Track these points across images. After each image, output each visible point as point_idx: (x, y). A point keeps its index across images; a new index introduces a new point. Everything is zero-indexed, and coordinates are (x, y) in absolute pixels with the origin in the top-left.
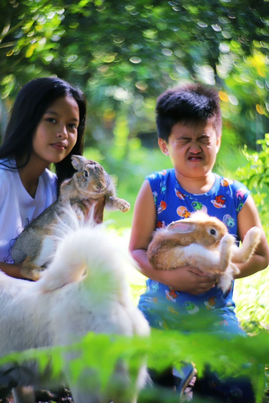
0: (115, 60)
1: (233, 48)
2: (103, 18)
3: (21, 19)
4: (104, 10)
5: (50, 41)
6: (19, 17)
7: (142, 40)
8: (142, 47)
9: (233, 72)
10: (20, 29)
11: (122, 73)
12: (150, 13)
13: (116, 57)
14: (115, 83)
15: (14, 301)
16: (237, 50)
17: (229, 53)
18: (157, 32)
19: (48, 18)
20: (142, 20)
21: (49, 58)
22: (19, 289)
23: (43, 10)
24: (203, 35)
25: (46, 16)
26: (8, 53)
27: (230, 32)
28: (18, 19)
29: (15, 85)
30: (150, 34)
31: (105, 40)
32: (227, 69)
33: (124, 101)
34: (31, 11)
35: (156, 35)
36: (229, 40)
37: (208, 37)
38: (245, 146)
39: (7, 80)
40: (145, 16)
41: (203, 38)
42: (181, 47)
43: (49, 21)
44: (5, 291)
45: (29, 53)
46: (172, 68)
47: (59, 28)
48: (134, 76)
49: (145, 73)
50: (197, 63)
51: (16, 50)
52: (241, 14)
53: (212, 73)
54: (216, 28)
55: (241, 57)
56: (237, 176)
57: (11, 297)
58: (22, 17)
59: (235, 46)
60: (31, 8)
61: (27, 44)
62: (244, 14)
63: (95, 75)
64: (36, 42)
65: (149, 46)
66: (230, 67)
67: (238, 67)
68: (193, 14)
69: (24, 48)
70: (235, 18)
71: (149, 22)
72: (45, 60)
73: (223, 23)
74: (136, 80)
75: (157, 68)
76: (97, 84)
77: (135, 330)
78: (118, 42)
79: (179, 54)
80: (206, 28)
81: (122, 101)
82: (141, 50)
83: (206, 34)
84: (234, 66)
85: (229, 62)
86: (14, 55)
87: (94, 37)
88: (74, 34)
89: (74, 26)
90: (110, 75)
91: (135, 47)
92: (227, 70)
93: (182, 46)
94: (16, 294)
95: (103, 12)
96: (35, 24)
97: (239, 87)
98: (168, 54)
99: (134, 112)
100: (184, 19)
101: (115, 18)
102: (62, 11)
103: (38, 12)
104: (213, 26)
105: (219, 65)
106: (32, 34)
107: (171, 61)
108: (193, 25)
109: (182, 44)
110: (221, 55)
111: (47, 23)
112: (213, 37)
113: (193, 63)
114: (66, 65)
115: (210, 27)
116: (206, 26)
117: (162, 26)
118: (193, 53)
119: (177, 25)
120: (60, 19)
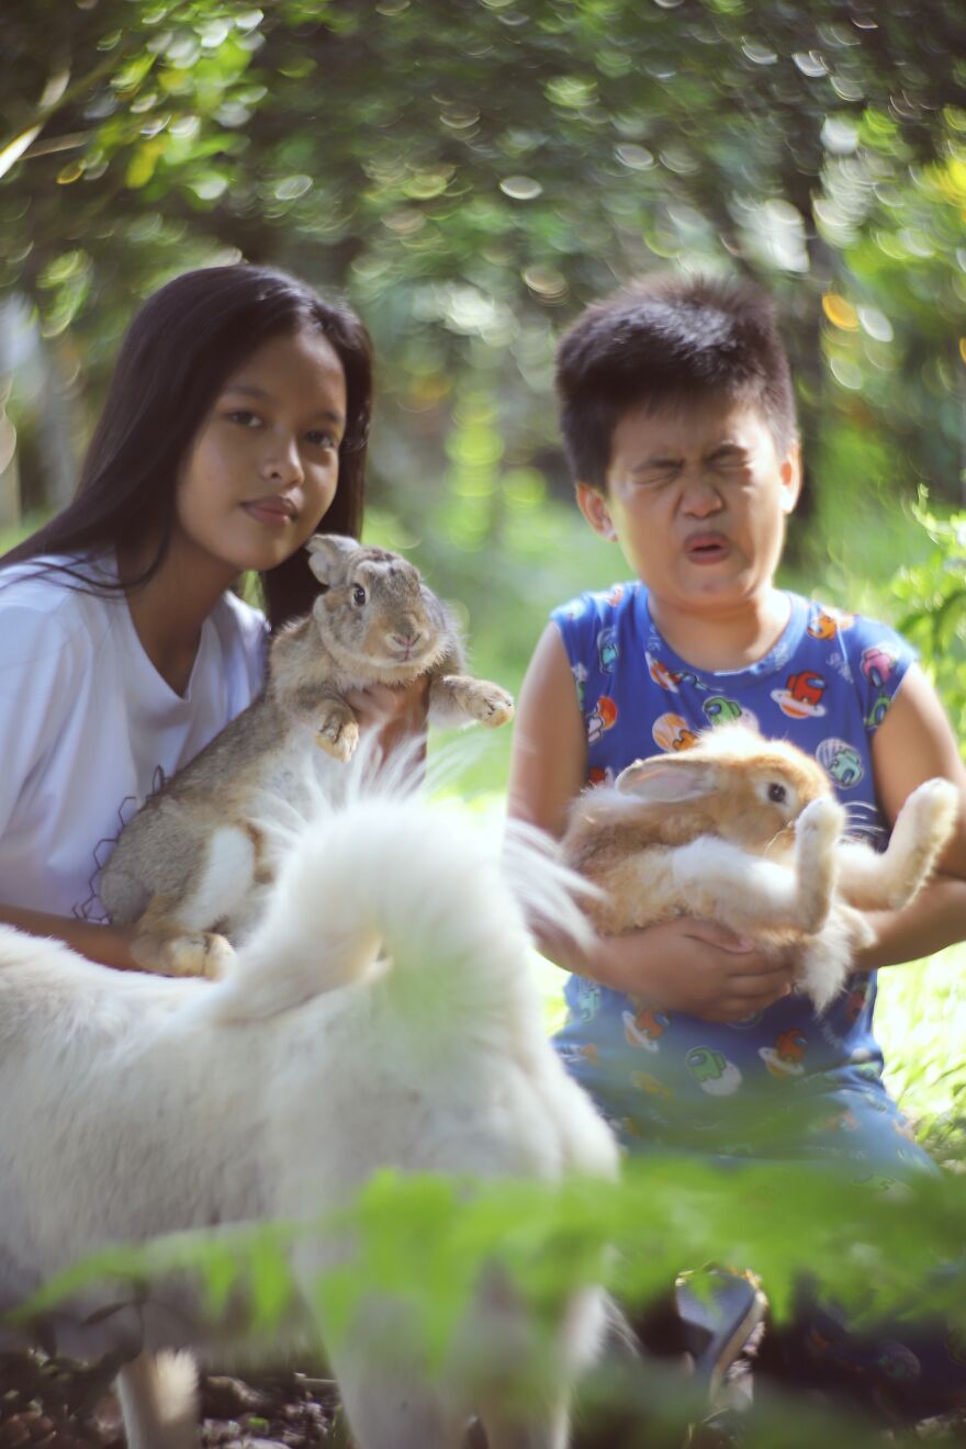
0: (447, 190)
1: (873, 135)
2: (401, 38)
3: (110, 48)
4: (405, 11)
5: (212, 128)
6: (102, 43)
7: (543, 114)
8: (543, 140)
9: (871, 223)
10: (104, 87)
11: (475, 238)
12: (573, 15)
13: (449, 181)
14: (450, 271)
15: (122, 1052)
16: (886, 143)
17: (859, 155)
18: (595, 84)
19: (205, 42)
20: (544, 43)
21: (211, 188)
22: (136, 1008)
23: (185, 17)
24: (766, 92)
25: (198, 37)
26: (63, 172)
27: (857, 77)
28: (98, 49)
29: (92, 289)
30: (570, 93)
31: (414, 119)
32: (854, 211)
33: (484, 337)
34: (145, 21)
35: (592, 94)
36: (855, 110)
37: (781, 99)
38: (923, 491)
39: (65, 268)
40: (553, 29)
41: (762, 101)
42: (685, 136)
43: (208, 54)
44: (81, 1017)
45: (140, 173)
46: (653, 214)
47: (244, 81)
48: (519, 244)
49: (555, 233)
50: (743, 195)
51: (94, 164)
52: (899, 14)
53: (798, 226)
54: (811, 64)
55: (901, 167)
57: (105, 1040)
58: (114, 41)
59: (879, 126)
60: (144, 10)
61: (133, 138)
62: (907, 13)
63: (378, 245)
64: (164, 131)
65: (569, 138)
66: (862, 205)
67: (894, 205)
68: (725, 15)
69: (123, 155)
70: (875, 26)
71: (567, 50)
72: (196, 196)
73: (829, 43)
74: (525, 260)
75: (601, 216)
76: (385, 276)
78: (456, 125)
79: (679, 162)
80: (772, 66)
81: (477, 338)
82: (542, 152)
83: (774, 87)
84: (876, 199)
85: (858, 187)
86: (87, 178)
87: (371, 110)
88: (302, 100)
89: (299, 70)
90: (431, 245)
91: (520, 142)
92: (850, 215)
93: (688, 133)
94: (124, 1028)
95: (403, 17)
96: (160, 66)
97: (894, 277)
98: (638, 162)
99: (519, 376)
100: (694, 35)
101: (445, 36)
102: (253, 20)
103: (167, 23)
104: (798, 59)
105: (823, 201)
106: (148, 103)
107: (650, 190)
108: (725, 57)
109: (690, 125)
110: (830, 165)
111: (203, 62)
112: (797, 99)
113: (730, 195)
114: (274, 213)
115: (787, 63)
116: (773, 58)
117: (614, 63)
118: (725, 156)
119: (669, 58)
120: (247, 47)
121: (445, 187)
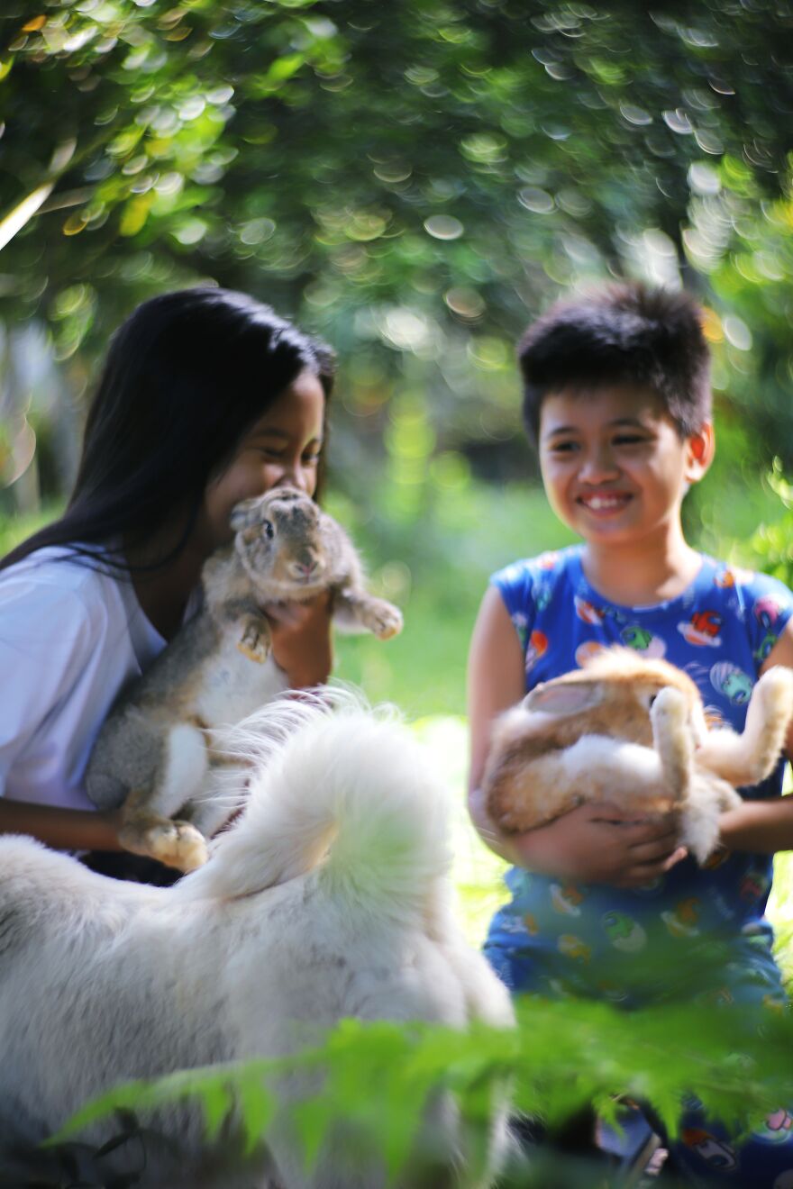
0: (385, 233)
1: (732, 181)
2: (340, 109)
3: (105, 123)
4: (348, 88)
5: (190, 185)
6: (98, 118)
7: (461, 168)
8: (463, 191)
9: (733, 249)
10: (101, 153)
11: (405, 269)
12: (482, 88)
13: (388, 225)
14: (387, 295)
15: (118, 941)
16: (744, 188)
17: (720, 198)
18: (504, 146)
19: (183, 116)
20: (461, 112)
21: (191, 233)
22: (131, 907)
23: (167, 97)
24: (643, 146)
25: (177, 111)
26: (68, 225)
27: (718, 135)
28: (96, 124)
29: (96, 319)
30: (482, 150)
31: (353, 175)
32: (718, 244)
33: (415, 353)
34: (132, 100)
35: (502, 153)
36: (716, 160)
37: (656, 152)
38: (777, 465)
39: (72, 304)
40: (467, 101)
41: (639, 155)
42: (576, 184)
43: (187, 126)
44: (88, 914)
45: (132, 223)
46: (552, 247)
47: (215, 147)
48: (444, 276)
49: (473, 264)
50: (624, 228)
51: (96, 216)
52: (751, 81)
53: (672, 257)
54: (679, 124)
55: (754, 205)
56: (755, 553)
57: (109, 933)
58: (110, 116)
59: (737, 175)
60: (132, 91)
61: (127, 195)
62: (758, 81)
63: (325, 278)
64: (152, 190)
65: (484, 188)
66: (724, 238)
67: (750, 237)
68: (610, 86)
69: (118, 209)
70: (733, 93)
71: (479, 116)
72: (176, 241)
73: (697, 108)
74: (446, 286)
75: (509, 250)
76: (335, 305)
77: (473, 1008)
78: (386, 178)
79: (571, 203)
80: (648, 126)
81: (409, 353)
82: (462, 201)
83: (647, 141)
84: (736, 234)
85: (722, 225)
86: (89, 229)
87: (321, 166)
88: (260, 160)
89: (262, 138)
90: (369, 278)
91: (442, 190)
92: (717, 248)
93: (579, 182)
94: (123, 924)
95: (346, 94)
96: (147, 136)
97: (752, 297)
98: (540, 208)
99: (443, 382)
100: (583, 102)
101: (379, 107)
102: (225, 95)
103: (153, 101)
104: (666, 116)
105: (688, 230)
106: (139, 166)
107: (550, 230)
108: (610, 116)
109: (581, 175)
110: (694, 201)
111: (183, 133)
112: (672, 153)
113: (614, 230)
114: (244, 255)
115: (660, 122)
116: (649, 121)
117: (518, 124)
118: (613, 201)
119: (565, 121)
120: (219, 119)
121: (383, 231)
